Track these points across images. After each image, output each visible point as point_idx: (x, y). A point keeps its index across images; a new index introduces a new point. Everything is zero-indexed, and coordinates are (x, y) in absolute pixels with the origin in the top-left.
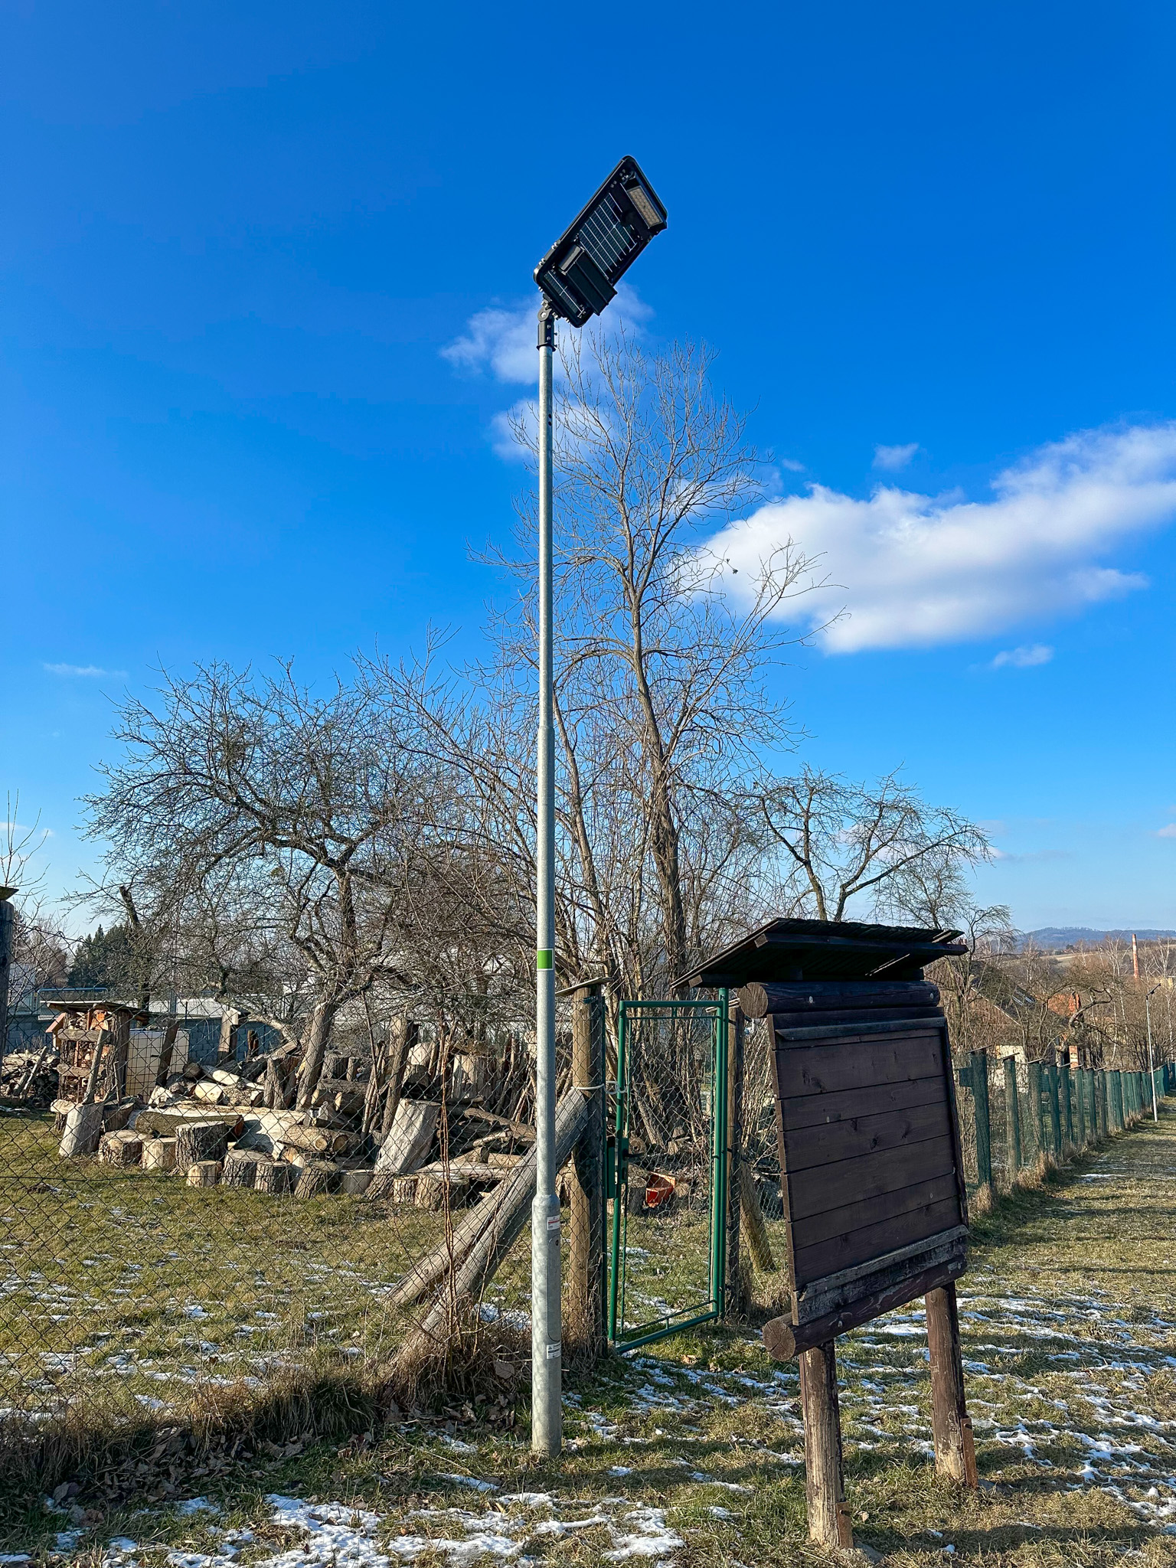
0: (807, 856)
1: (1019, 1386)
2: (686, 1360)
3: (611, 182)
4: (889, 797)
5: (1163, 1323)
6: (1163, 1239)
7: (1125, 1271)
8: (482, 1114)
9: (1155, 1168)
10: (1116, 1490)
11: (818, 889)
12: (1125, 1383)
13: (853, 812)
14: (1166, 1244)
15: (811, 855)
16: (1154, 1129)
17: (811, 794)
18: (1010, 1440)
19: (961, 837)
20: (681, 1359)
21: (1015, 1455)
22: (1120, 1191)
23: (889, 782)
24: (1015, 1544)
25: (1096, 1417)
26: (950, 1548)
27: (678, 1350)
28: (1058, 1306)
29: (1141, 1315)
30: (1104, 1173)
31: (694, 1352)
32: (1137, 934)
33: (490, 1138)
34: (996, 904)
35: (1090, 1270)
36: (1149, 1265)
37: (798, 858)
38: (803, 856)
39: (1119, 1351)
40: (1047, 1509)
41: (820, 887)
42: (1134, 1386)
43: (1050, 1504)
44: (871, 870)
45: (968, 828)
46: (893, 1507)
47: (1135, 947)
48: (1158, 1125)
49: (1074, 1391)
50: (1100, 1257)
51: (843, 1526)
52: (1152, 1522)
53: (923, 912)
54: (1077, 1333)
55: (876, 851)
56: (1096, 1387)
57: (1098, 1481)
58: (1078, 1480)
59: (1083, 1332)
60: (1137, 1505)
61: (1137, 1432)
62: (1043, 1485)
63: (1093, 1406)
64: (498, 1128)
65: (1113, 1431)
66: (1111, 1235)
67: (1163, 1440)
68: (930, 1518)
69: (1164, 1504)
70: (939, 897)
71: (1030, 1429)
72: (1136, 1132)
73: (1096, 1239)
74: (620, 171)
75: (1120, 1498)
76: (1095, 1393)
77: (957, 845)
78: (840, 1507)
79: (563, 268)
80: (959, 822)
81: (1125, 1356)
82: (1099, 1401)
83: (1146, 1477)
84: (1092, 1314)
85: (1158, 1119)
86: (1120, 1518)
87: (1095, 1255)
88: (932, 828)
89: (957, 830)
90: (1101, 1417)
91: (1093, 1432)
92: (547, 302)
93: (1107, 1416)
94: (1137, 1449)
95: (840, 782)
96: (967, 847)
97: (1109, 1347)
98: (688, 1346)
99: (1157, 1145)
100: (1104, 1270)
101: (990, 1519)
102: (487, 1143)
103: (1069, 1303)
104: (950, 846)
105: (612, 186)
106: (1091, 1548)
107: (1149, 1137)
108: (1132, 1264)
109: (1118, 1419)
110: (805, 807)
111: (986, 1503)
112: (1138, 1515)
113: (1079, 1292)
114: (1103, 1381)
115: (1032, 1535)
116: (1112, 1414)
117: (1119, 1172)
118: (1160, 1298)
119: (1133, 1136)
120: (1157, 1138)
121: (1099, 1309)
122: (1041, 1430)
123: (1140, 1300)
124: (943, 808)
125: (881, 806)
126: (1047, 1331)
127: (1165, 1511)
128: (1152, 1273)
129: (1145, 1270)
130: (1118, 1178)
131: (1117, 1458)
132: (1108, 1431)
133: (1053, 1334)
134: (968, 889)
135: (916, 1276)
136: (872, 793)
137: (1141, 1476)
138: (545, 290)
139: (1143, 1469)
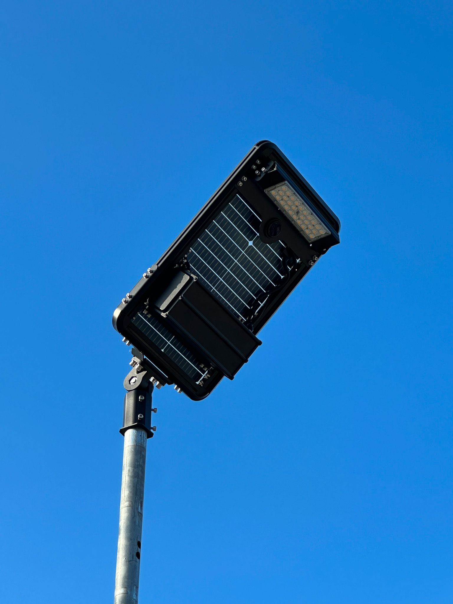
3: (238, 178)
74: (252, 161)
79: (162, 308)
92: (138, 360)
105: (241, 184)
138: (132, 341)
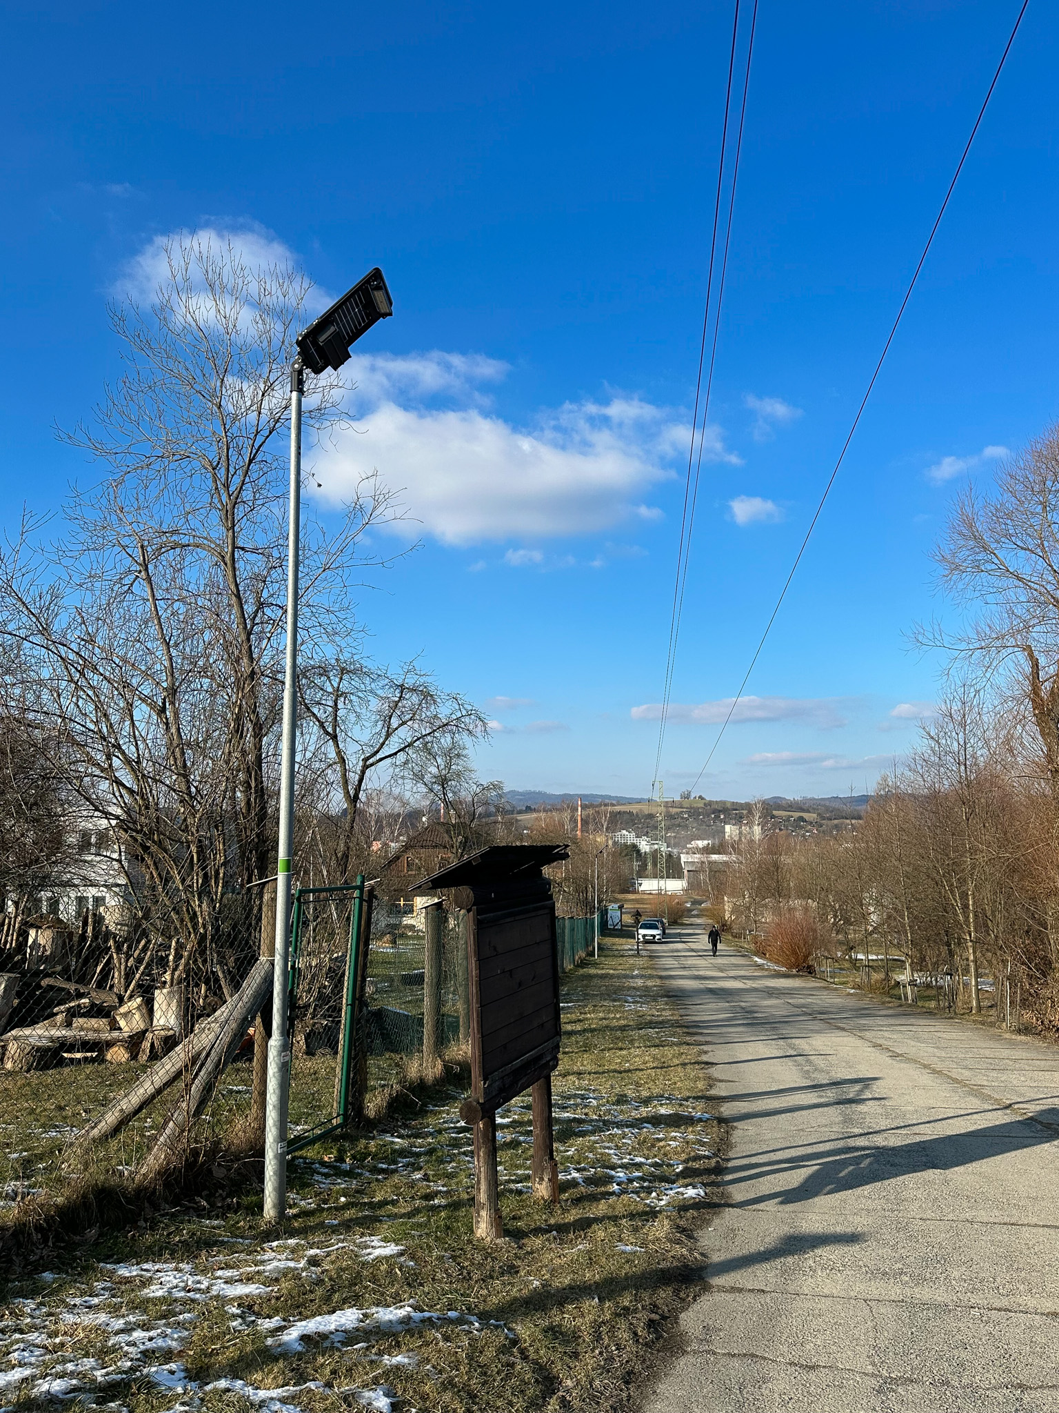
0: (335, 730)
1: (562, 1149)
2: (326, 1159)
3: (362, 284)
4: (410, 681)
5: (637, 1104)
6: (621, 1049)
7: (604, 1072)
8: (60, 983)
9: (603, 996)
10: (635, 1196)
11: (343, 761)
12: (624, 1141)
13: (380, 692)
14: (624, 1052)
15: (338, 729)
16: (595, 965)
17: (342, 674)
18: (568, 1177)
19: (467, 720)
20: (322, 1159)
21: (573, 1183)
22: (583, 1016)
23: (411, 667)
24: (589, 1226)
25: (612, 1160)
26: (554, 1232)
27: (319, 1153)
28: (569, 1099)
29: (622, 1100)
30: (567, 1003)
31: (331, 1153)
32: (582, 797)
33: (72, 1004)
34: (494, 780)
35: (581, 1074)
36: (617, 1067)
37: (327, 733)
38: (330, 730)
39: (614, 1123)
40: (601, 1208)
41: (344, 760)
42: (629, 1142)
43: (600, 1206)
44: (391, 746)
45: (473, 712)
46: (514, 1218)
47: (579, 808)
48: (598, 961)
49: (595, 1148)
50: (582, 1065)
51: (498, 1225)
52: (657, 1209)
53: (435, 786)
54: (586, 1114)
55: (396, 729)
56: (607, 1145)
57: (624, 1192)
58: (613, 1193)
59: (590, 1113)
60: (648, 1202)
61: (638, 1166)
62: (594, 1198)
63: (609, 1155)
64: (80, 995)
65: (623, 1166)
66: (587, 1048)
67: (653, 1169)
68: (539, 1219)
69: (661, 1200)
70: (448, 773)
71: (578, 1170)
72: (583, 968)
73: (576, 1053)
74: (371, 278)
75: (638, 1199)
76: (609, 1148)
77: (463, 726)
78: (496, 1214)
79: (321, 340)
80: (465, 706)
81: (619, 1125)
82: (612, 1151)
83: (649, 1188)
84: (590, 1102)
85: (598, 956)
86: (641, 1208)
87: (579, 1064)
88: (445, 711)
89: (464, 713)
90: (615, 1160)
91: (613, 1168)
92: (302, 360)
93: (619, 1159)
94: (640, 1174)
95: (369, 664)
96: (471, 728)
97: (608, 1121)
98: (326, 1149)
99: (601, 978)
100: (589, 1073)
101: (573, 1215)
102: (68, 1010)
103: (575, 1096)
104: (457, 726)
105: (363, 287)
106: (630, 1223)
107: (593, 971)
108: (606, 1067)
109: (625, 1160)
110: (336, 685)
111: (565, 1211)
112: (649, 1206)
113: (578, 1089)
114: (611, 1141)
115: (597, 1220)
116: (622, 1158)
117: (578, 1001)
118: (630, 1089)
119: (582, 971)
120: (600, 972)
121: (594, 1099)
122: (584, 1169)
123: (617, 1090)
124: (454, 692)
125: (402, 688)
126: (566, 1115)
127: (663, 1203)
128: (620, 1072)
129: (615, 1071)
130: (579, 1006)
131: (630, 1181)
132: (620, 1167)
133: (573, 1116)
134: (472, 766)
135: (535, 1070)
136: (396, 676)
137: (645, 1187)
139: (646, 1184)
